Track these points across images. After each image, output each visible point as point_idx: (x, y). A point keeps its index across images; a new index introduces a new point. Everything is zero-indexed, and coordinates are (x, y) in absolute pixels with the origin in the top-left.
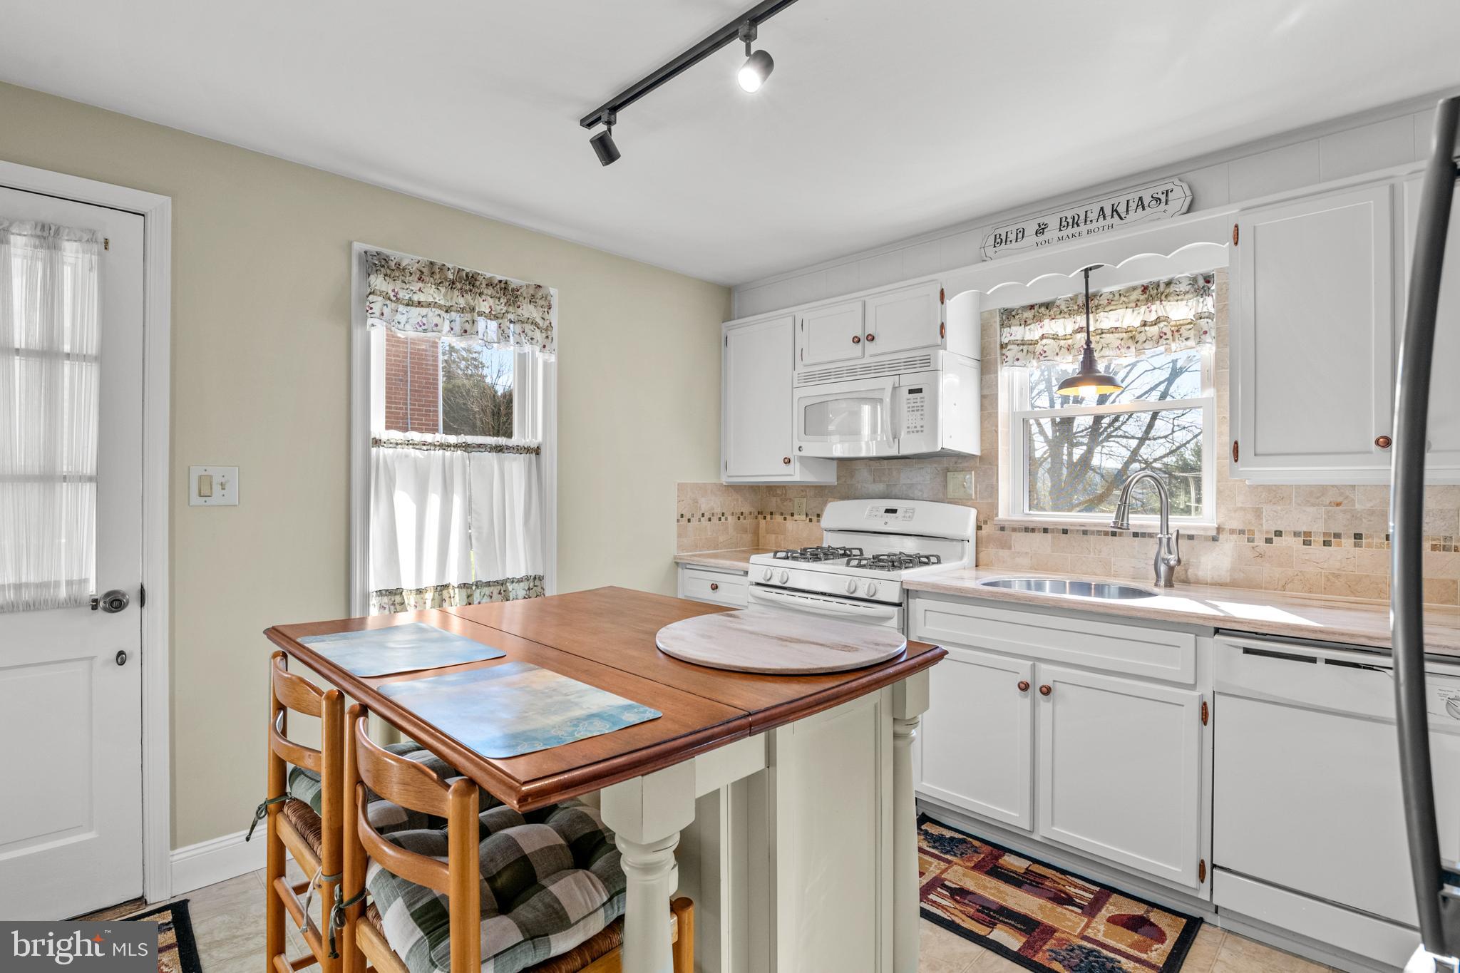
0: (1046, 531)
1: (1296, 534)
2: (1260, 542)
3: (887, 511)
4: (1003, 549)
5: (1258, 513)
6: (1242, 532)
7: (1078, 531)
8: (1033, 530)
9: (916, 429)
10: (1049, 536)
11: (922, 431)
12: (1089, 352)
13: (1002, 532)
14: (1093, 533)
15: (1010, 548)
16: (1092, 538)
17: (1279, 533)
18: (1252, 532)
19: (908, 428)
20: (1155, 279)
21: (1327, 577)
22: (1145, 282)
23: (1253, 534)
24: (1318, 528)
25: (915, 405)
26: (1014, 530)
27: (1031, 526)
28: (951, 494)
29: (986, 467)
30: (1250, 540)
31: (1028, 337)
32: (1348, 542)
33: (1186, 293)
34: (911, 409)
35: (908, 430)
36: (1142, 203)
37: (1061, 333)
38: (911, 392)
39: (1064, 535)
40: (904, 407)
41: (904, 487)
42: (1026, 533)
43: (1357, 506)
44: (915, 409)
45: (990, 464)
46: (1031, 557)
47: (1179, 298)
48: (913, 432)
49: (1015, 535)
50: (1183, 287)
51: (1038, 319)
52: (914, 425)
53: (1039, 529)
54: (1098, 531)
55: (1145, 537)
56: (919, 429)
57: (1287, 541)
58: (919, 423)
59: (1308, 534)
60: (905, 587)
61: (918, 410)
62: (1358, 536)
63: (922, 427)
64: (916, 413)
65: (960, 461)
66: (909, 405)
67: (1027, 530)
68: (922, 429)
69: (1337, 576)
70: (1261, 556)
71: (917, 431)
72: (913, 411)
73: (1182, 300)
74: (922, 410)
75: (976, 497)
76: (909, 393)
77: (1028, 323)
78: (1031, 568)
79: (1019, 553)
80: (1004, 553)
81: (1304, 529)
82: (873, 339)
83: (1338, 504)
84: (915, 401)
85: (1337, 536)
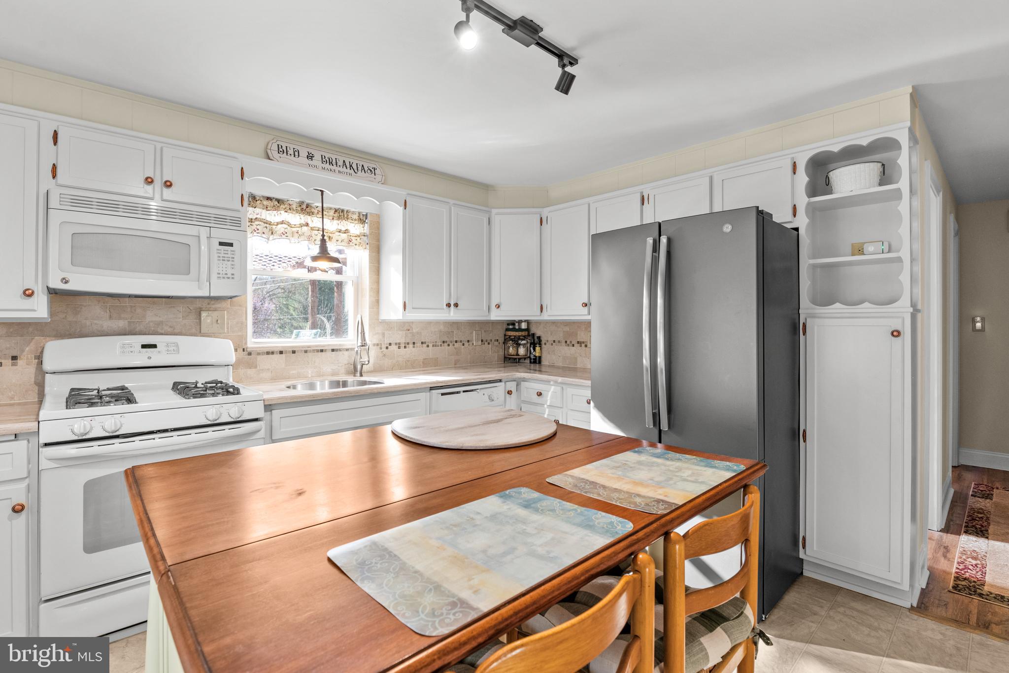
0: (281, 353)
1: (396, 344)
2: (384, 349)
3: (144, 346)
4: (250, 368)
5: (383, 334)
6: (378, 345)
7: (301, 351)
8: (273, 353)
9: (226, 276)
10: (283, 355)
11: (233, 278)
12: (323, 241)
13: (250, 356)
14: (310, 351)
15: (256, 367)
16: (309, 354)
17: (390, 344)
18: (381, 344)
19: (219, 274)
20: (342, 208)
21: (405, 362)
22: (337, 207)
23: (382, 345)
24: (403, 341)
25: (226, 256)
26: (259, 354)
27: (271, 350)
28: (204, 330)
29: (237, 308)
30: (381, 348)
31: (269, 219)
32: (411, 346)
33: (355, 220)
34: (221, 259)
35: (219, 276)
36: (364, 169)
37: (292, 223)
38: (221, 244)
39: (293, 354)
40: (215, 256)
41: (151, 324)
42: (268, 355)
43: (414, 331)
44: (226, 259)
45: (240, 306)
46: (271, 372)
47: (352, 221)
48: (224, 278)
49: (259, 358)
50: (356, 217)
51: (276, 208)
52: (224, 272)
53: (277, 352)
54: (313, 350)
55: (337, 351)
56: (229, 275)
57: (394, 348)
58: (230, 272)
59: (399, 344)
60: (266, 403)
61: (229, 261)
62: (414, 343)
63: (233, 274)
64: (226, 262)
65: (212, 302)
66: (219, 255)
67: (268, 353)
68: (233, 276)
69: (408, 361)
70: (384, 355)
71: (228, 278)
72: (223, 260)
73: (353, 223)
74: (233, 261)
75: (228, 331)
76: (219, 245)
77: (269, 209)
78: (271, 380)
79: (262, 370)
80: (251, 372)
81: (398, 342)
82: (171, 185)
83: (409, 330)
84: (225, 252)
85: (408, 344)
